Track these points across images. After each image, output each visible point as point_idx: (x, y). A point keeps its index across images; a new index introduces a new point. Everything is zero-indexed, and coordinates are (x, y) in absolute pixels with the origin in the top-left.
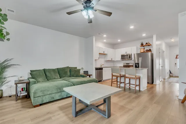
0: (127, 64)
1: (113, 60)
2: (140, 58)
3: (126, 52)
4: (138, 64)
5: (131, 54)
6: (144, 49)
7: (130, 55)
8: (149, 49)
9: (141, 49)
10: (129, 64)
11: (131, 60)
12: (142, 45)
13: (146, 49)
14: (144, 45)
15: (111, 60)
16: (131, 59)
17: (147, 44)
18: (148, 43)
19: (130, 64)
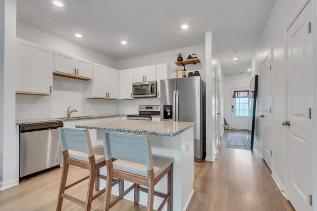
0: (147, 108)
1: (111, 97)
2: (175, 92)
3: (145, 78)
4: (171, 107)
5: (156, 82)
6: (185, 70)
7: (153, 84)
8: (195, 72)
9: (179, 71)
10: (151, 108)
11: (156, 97)
12: (180, 59)
13: (188, 72)
14: (185, 60)
15: (105, 96)
16: (154, 95)
17: (190, 57)
18: (193, 56)
19: (154, 107)
